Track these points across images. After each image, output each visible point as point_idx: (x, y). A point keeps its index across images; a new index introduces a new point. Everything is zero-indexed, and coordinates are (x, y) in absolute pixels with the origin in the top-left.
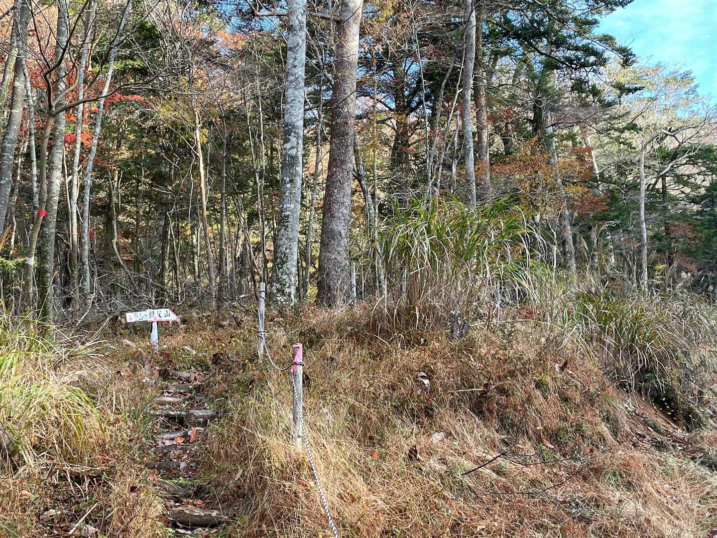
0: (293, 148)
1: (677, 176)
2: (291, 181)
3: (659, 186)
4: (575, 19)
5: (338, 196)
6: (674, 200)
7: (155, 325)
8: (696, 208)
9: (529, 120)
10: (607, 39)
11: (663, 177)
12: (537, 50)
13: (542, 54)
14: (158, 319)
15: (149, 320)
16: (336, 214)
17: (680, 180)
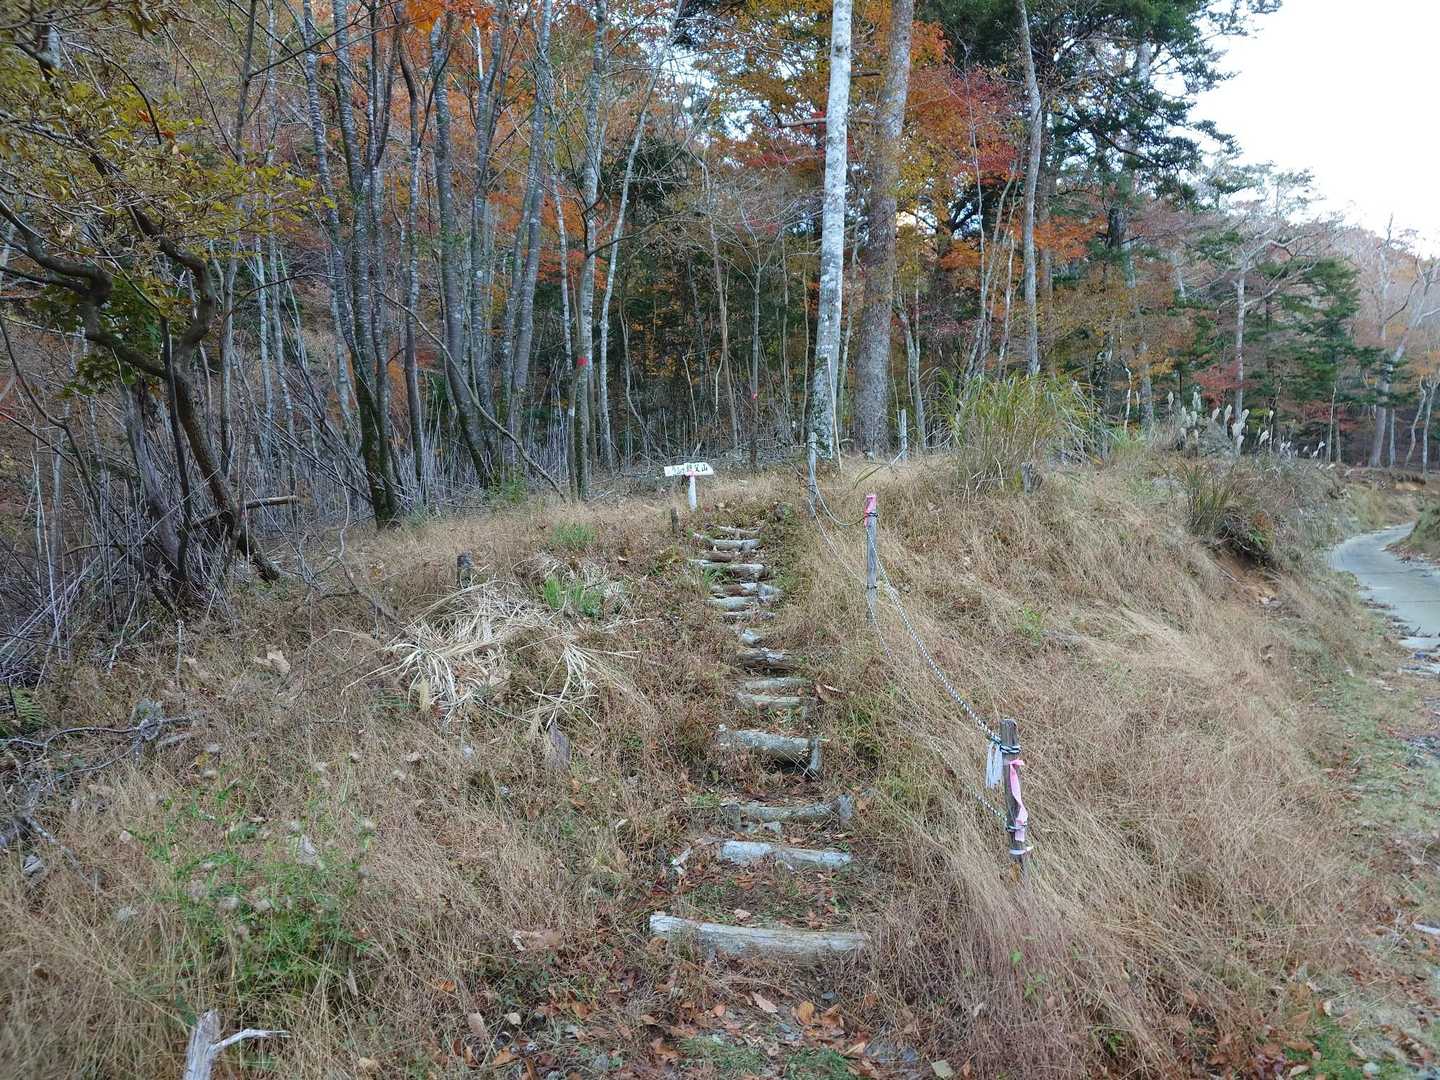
0: (832, 280)
1: (1286, 298)
2: (830, 318)
3: (1262, 311)
4: (1166, 104)
5: (875, 334)
6: (1281, 329)
7: (693, 480)
8: (1307, 338)
9: (1100, 234)
10: (1207, 126)
11: (1268, 300)
12: (1115, 145)
13: (1121, 151)
14: (697, 473)
15: (687, 474)
16: (873, 355)
17: (1291, 304)
